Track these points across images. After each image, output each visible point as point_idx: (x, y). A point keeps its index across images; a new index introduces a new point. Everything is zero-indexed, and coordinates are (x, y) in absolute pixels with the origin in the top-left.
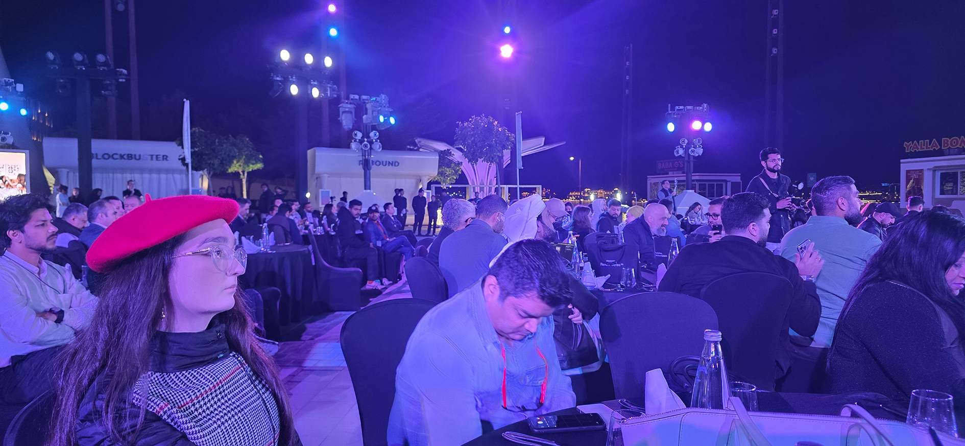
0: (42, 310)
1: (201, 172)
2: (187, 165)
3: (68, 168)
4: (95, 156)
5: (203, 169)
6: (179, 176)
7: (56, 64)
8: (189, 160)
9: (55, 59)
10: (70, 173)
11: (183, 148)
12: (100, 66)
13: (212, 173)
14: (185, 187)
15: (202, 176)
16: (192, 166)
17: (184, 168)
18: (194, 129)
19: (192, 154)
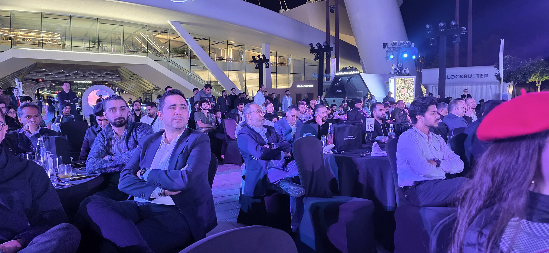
0: (429, 159)
1: (509, 83)
2: (500, 79)
3: (433, 84)
4: (447, 77)
5: (510, 81)
6: (494, 86)
7: (430, 31)
8: (501, 76)
9: (430, 28)
10: (434, 87)
11: (498, 69)
12: (452, 27)
13: (516, 83)
14: (497, 92)
15: (509, 85)
16: (503, 79)
17: (499, 81)
18: (506, 56)
19: (504, 72)
